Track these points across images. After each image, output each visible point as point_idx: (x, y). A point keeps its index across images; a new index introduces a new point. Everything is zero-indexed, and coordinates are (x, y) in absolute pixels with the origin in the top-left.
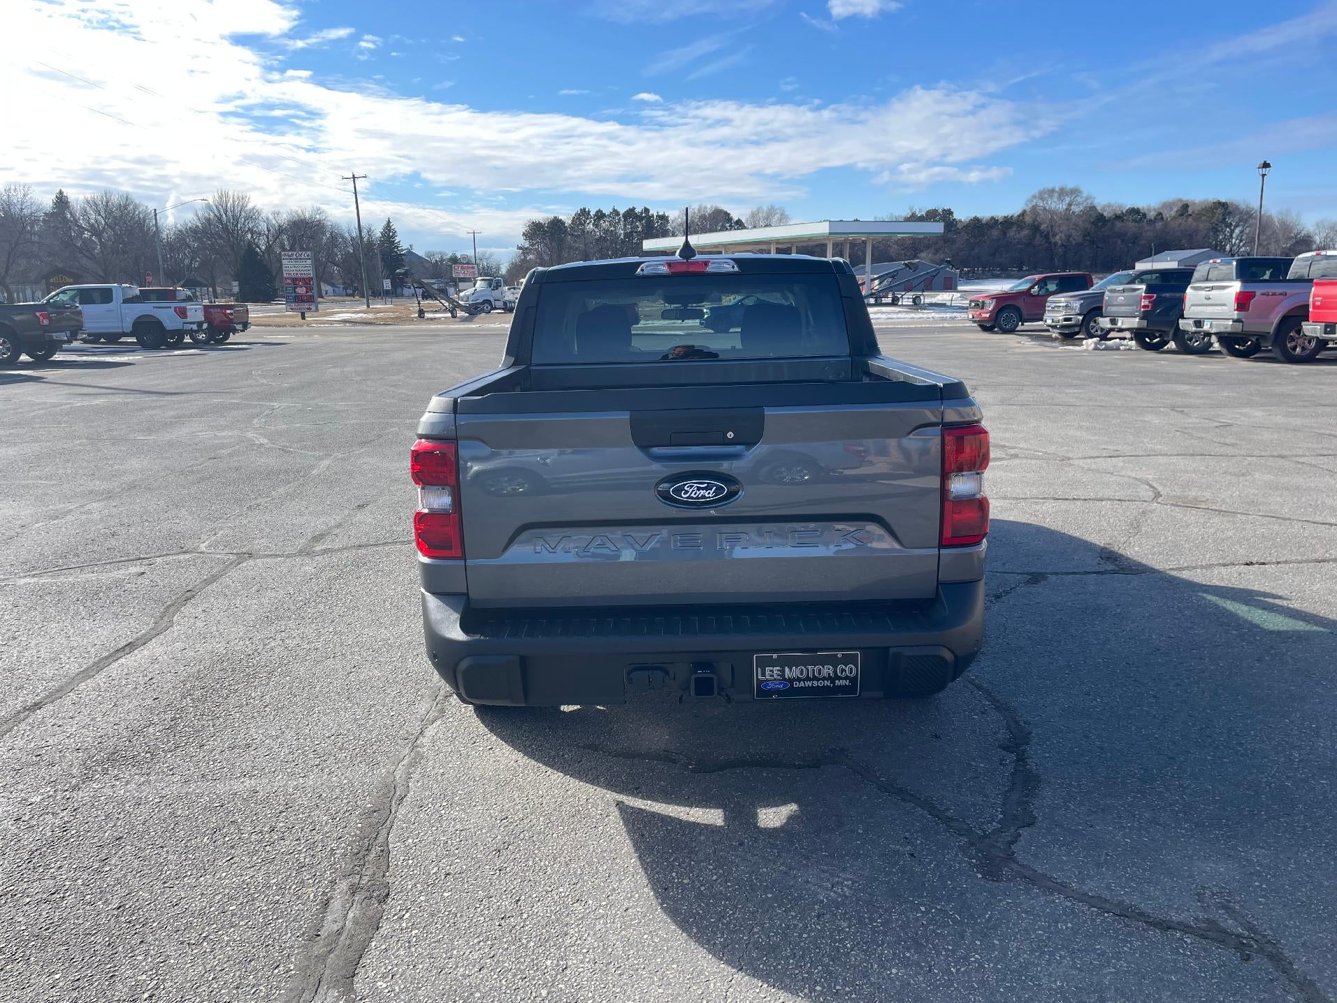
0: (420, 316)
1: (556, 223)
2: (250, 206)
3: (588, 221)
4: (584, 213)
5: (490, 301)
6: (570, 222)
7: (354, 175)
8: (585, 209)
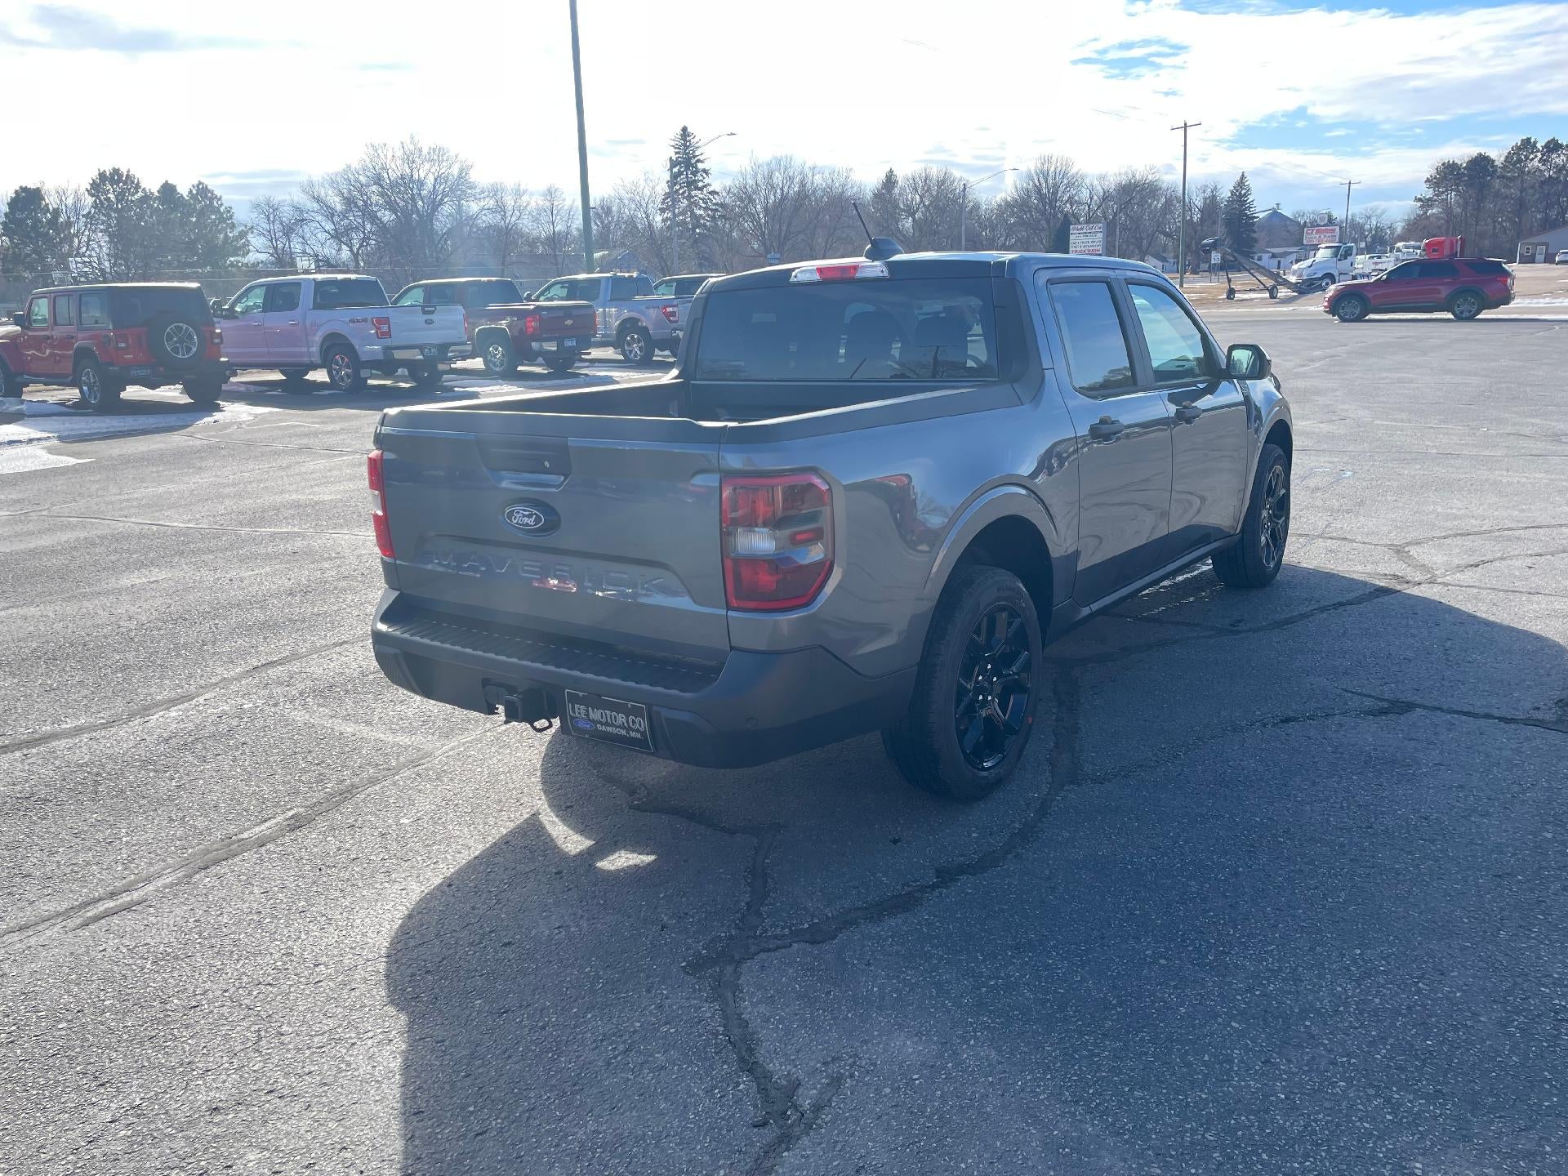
0: (1228, 298)
1: (1481, 164)
2: (1073, 171)
3: (1532, 156)
4: (1528, 144)
5: (1333, 276)
6: (1503, 159)
7: (1185, 124)
8: (1529, 139)
